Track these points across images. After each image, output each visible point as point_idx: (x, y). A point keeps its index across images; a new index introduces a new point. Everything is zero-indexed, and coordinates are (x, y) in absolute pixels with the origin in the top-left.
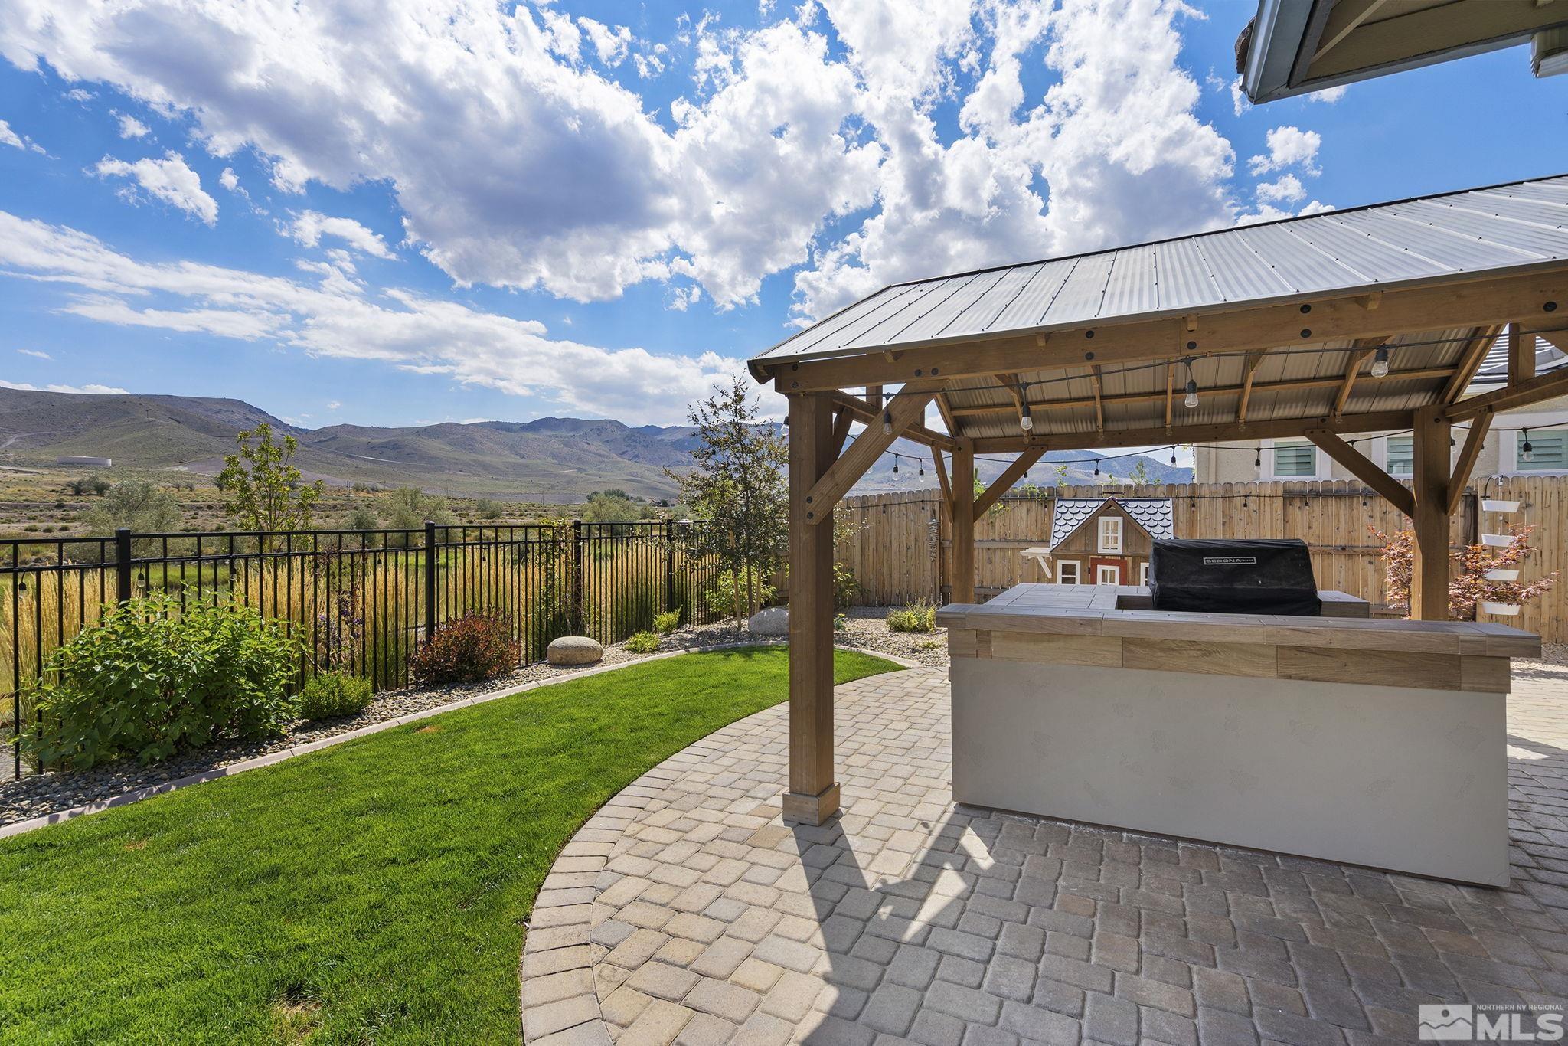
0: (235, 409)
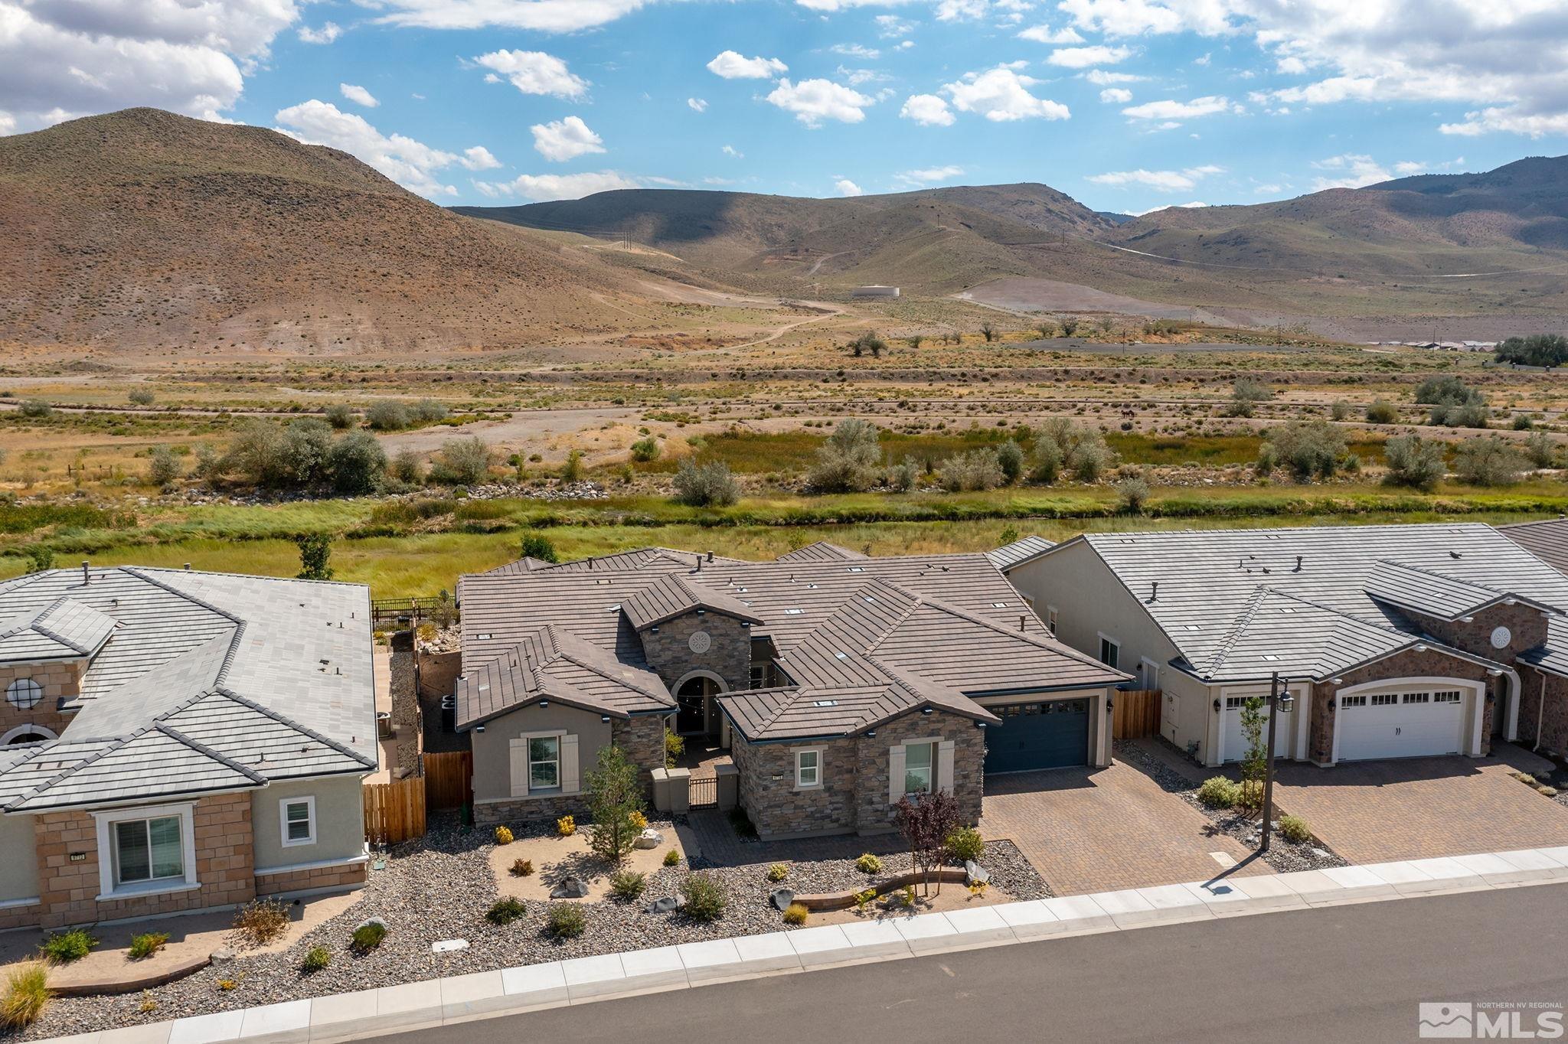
0: (1033, 197)
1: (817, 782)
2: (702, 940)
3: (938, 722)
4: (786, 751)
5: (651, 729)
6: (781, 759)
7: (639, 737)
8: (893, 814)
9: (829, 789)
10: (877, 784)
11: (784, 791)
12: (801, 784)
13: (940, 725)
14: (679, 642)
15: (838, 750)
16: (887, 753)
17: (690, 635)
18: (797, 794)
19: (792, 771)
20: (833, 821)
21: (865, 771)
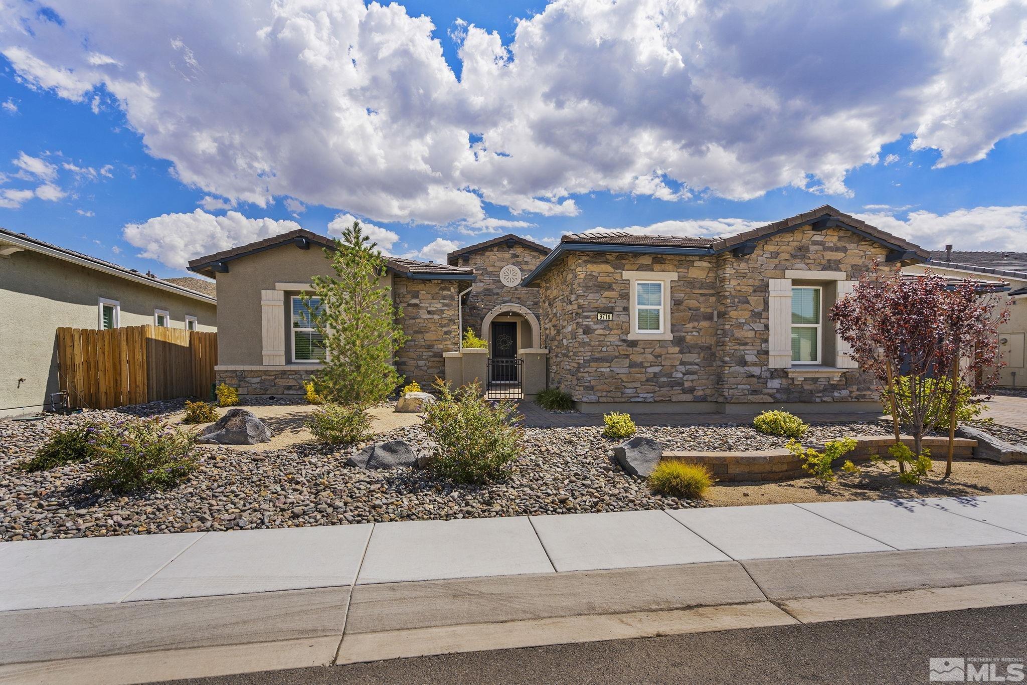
1: (664, 332)
2: (448, 517)
3: (837, 249)
4: (617, 276)
5: (444, 305)
6: (610, 287)
7: (429, 312)
8: (775, 384)
9: (679, 341)
10: (751, 334)
11: (614, 339)
12: (637, 333)
13: (839, 255)
14: (490, 274)
15: (691, 284)
16: (764, 288)
17: (502, 268)
18: (633, 344)
19: (626, 309)
20: (684, 391)
21: (733, 314)
